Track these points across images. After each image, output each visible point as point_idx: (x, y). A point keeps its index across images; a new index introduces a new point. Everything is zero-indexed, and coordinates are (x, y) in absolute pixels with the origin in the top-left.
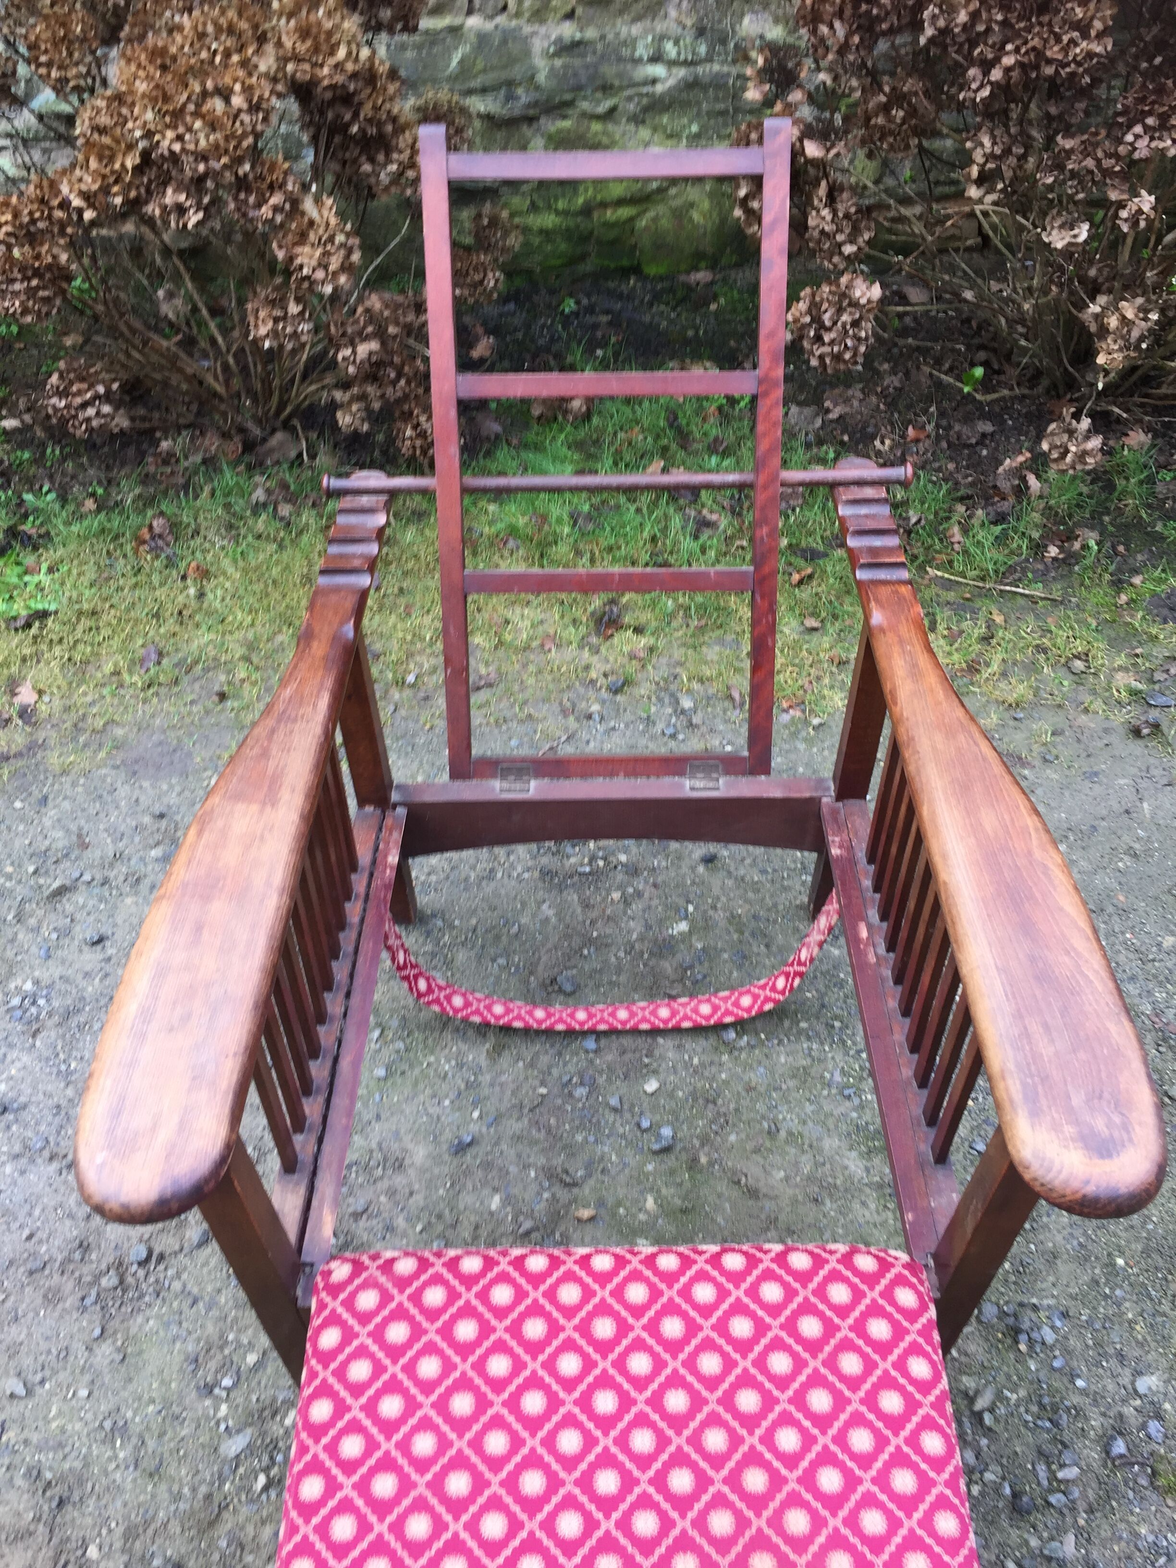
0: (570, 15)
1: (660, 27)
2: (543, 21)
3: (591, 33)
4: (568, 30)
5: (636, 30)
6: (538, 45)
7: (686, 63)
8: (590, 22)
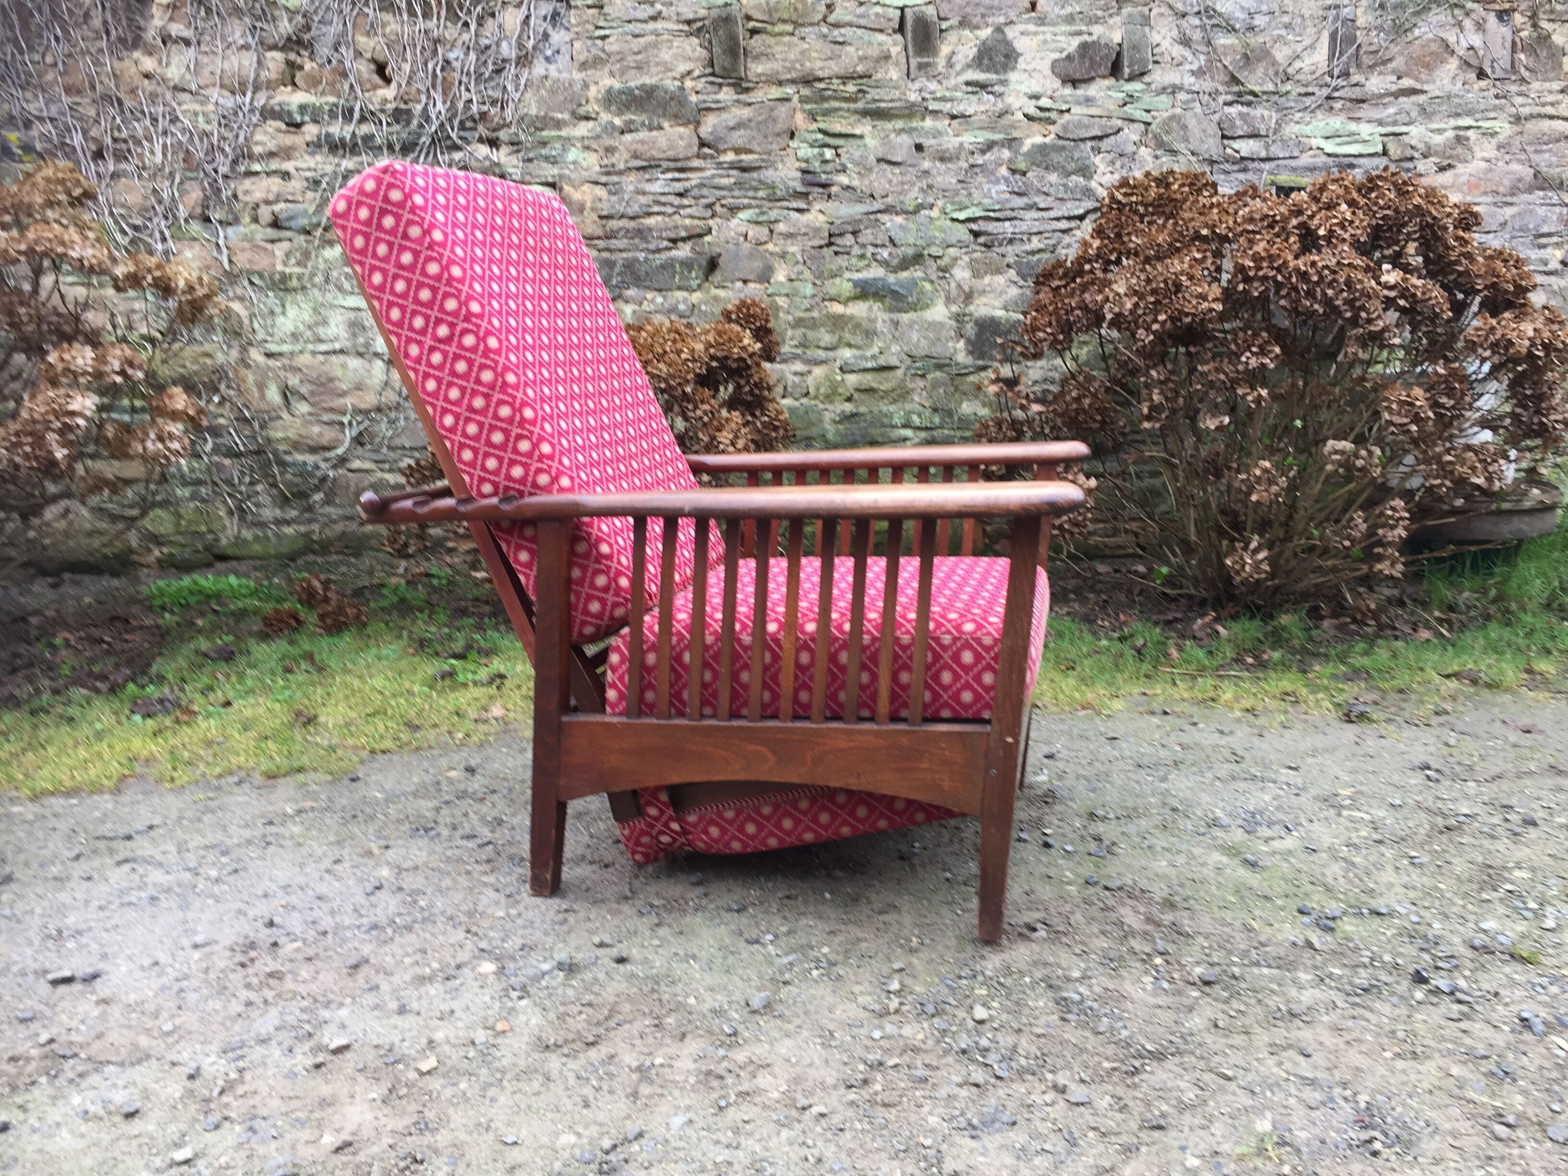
0: (849, 399)
1: (908, 406)
2: (831, 402)
3: (863, 409)
4: (848, 407)
5: (892, 408)
6: (828, 416)
7: (927, 429)
8: (863, 403)
